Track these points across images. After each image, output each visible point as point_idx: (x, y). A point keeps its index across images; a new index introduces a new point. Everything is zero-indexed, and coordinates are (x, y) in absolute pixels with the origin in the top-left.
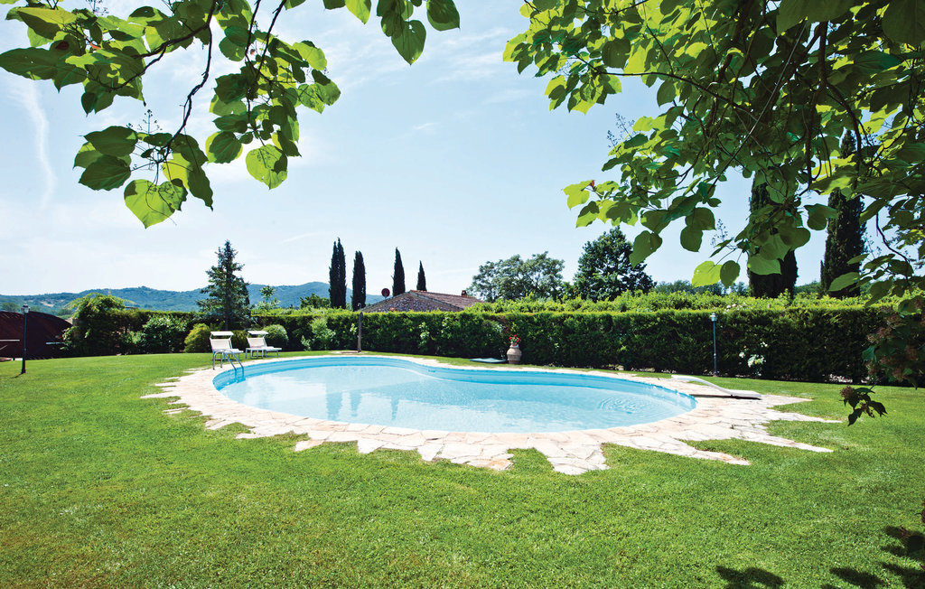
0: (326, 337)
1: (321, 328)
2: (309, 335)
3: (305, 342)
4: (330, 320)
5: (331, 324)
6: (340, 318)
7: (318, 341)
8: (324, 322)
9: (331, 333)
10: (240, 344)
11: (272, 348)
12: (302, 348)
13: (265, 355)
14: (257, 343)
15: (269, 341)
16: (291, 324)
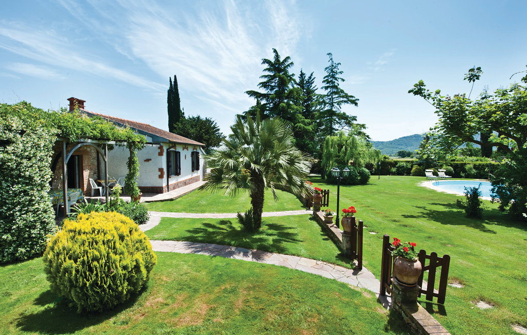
0: (473, 173)
1: (471, 169)
2: (464, 171)
3: (463, 175)
4: (475, 165)
5: (475, 167)
6: (480, 165)
7: (468, 174)
8: (472, 166)
9: (474, 171)
10: (435, 174)
11: (447, 176)
12: (460, 177)
13: (445, 179)
14: (442, 174)
15: (446, 173)
16: (456, 167)
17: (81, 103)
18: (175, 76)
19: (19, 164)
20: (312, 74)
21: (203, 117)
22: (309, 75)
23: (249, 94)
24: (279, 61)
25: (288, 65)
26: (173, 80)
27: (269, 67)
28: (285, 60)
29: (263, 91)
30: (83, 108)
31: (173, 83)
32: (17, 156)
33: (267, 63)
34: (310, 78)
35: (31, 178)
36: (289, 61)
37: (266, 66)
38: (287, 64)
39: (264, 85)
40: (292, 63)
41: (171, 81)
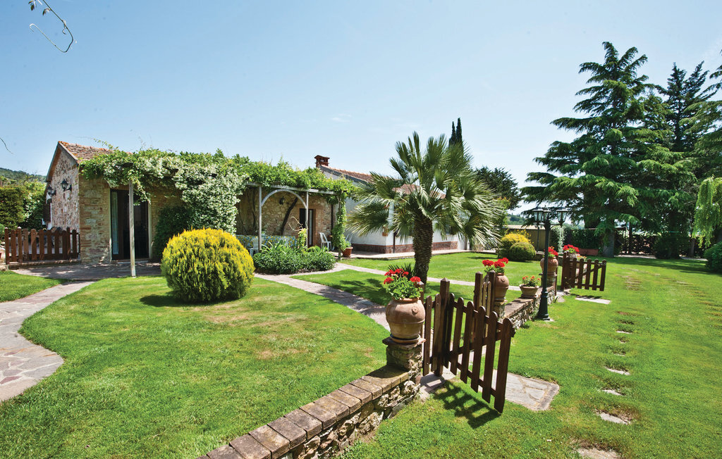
17: (326, 160)
18: (459, 120)
19: (206, 199)
20: (699, 68)
21: (491, 169)
22: (693, 71)
23: (556, 124)
24: (615, 60)
25: (636, 63)
26: (456, 125)
27: (593, 75)
28: (627, 56)
29: (583, 115)
30: (327, 165)
31: (456, 129)
32: (205, 192)
33: (590, 68)
34: (695, 75)
35: (215, 212)
36: (636, 56)
37: (590, 74)
38: (631, 61)
39: (586, 105)
40: (643, 58)
41: (453, 127)
